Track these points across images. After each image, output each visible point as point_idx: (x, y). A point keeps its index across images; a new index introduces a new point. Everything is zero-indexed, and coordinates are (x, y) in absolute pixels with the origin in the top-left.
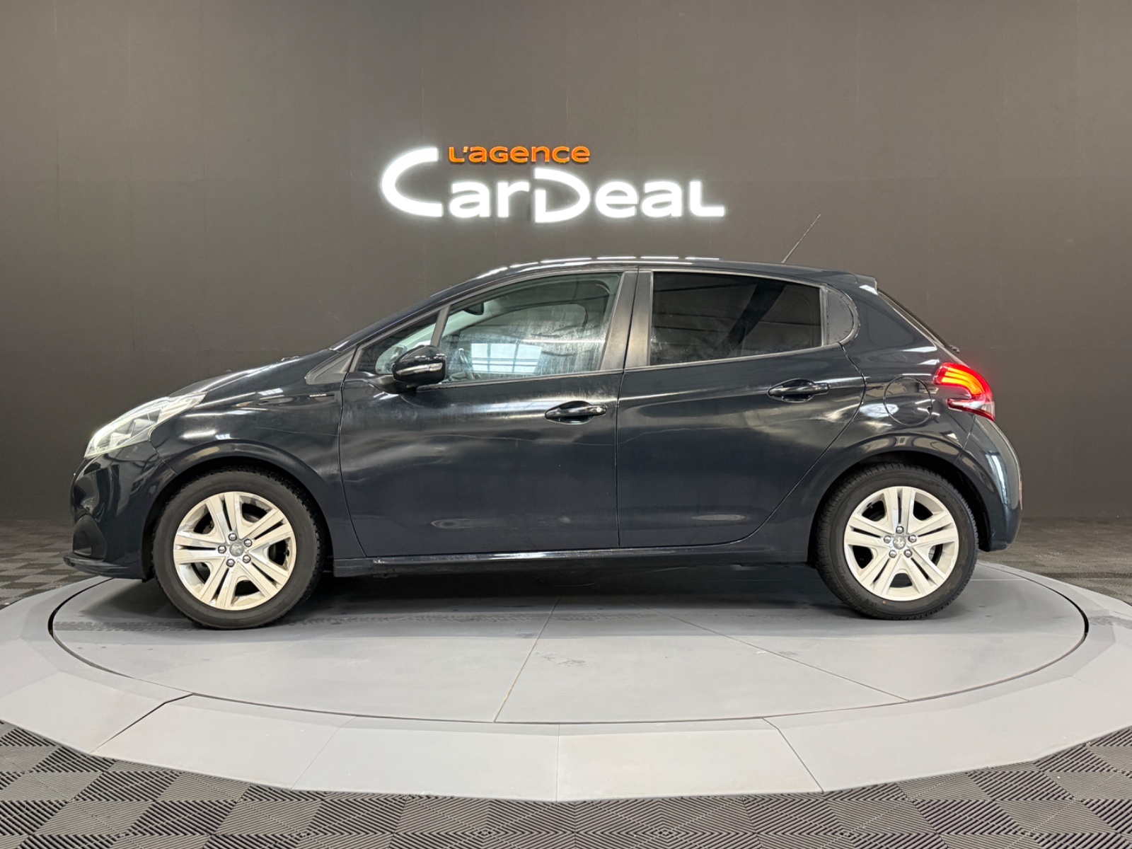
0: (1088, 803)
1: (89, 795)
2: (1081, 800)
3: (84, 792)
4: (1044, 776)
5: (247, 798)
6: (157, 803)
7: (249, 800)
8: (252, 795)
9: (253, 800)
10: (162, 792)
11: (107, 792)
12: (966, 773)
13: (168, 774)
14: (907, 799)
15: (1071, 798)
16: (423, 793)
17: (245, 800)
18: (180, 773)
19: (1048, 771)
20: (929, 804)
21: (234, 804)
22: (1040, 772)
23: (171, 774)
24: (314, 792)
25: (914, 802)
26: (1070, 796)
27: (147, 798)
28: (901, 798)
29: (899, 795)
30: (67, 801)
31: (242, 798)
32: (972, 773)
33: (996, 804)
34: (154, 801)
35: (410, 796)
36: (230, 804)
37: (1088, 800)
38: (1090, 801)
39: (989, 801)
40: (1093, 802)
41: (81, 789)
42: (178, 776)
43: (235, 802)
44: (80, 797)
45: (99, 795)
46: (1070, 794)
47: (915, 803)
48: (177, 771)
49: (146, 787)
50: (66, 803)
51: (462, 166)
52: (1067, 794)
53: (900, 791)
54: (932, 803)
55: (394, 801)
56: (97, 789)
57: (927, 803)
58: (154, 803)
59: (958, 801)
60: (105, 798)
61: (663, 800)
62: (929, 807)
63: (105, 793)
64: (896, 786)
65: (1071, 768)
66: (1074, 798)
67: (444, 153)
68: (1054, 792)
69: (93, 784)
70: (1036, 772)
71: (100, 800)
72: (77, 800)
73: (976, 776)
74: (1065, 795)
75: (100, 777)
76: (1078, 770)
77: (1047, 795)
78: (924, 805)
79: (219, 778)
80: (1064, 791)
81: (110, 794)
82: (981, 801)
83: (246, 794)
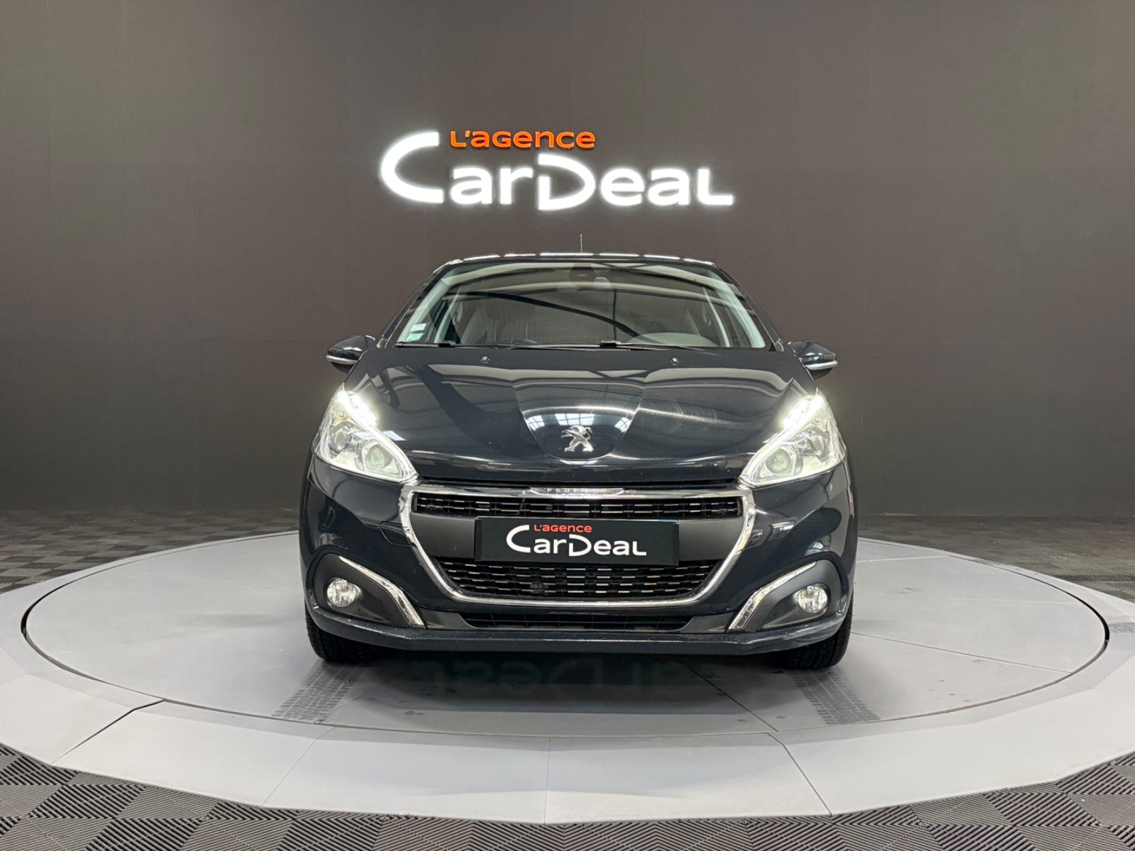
0: (1115, 830)
1: (44, 811)
2: (1108, 826)
3: (40, 807)
4: (1068, 798)
5: (213, 817)
6: (117, 821)
7: (216, 818)
8: (218, 813)
9: (219, 818)
10: (123, 808)
11: (64, 808)
12: (984, 795)
13: (131, 788)
14: (921, 824)
15: (1097, 825)
16: (401, 813)
17: (211, 818)
18: (145, 787)
19: (1071, 793)
20: (945, 830)
21: (199, 823)
22: (1063, 794)
23: (135, 788)
24: (285, 810)
25: (928, 827)
26: (1096, 822)
27: (107, 815)
28: (915, 822)
29: (912, 819)
30: (20, 817)
31: (208, 816)
32: (990, 794)
33: (1016, 830)
34: (114, 818)
35: (388, 816)
36: (194, 823)
37: (1115, 827)
38: (1118, 828)
39: (1010, 826)
40: (1121, 829)
41: (37, 804)
42: (142, 790)
43: (200, 821)
44: (35, 813)
45: (56, 811)
46: (1095, 820)
47: (929, 829)
48: (142, 785)
49: (107, 803)
50: (19, 820)
51: (463, 151)
52: (1093, 819)
53: (913, 815)
54: (948, 828)
55: (371, 822)
56: (53, 803)
57: (943, 829)
58: (113, 821)
59: (976, 826)
60: (61, 814)
61: (659, 823)
62: (945, 833)
63: (62, 809)
64: (909, 808)
65: (1095, 790)
66: (1100, 824)
67: (445, 138)
68: (1079, 818)
69: (51, 799)
70: (1059, 794)
71: (56, 817)
72: (31, 816)
73: (995, 798)
74: (1091, 820)
75: (59, 791)
76: (1103, 792)
77: (1071, 821)
78: (939, 831)
79: (186, 794)
80: (1089, 816)
81: (67, 810)
82: (1001, 826)
83: (212, 812)
